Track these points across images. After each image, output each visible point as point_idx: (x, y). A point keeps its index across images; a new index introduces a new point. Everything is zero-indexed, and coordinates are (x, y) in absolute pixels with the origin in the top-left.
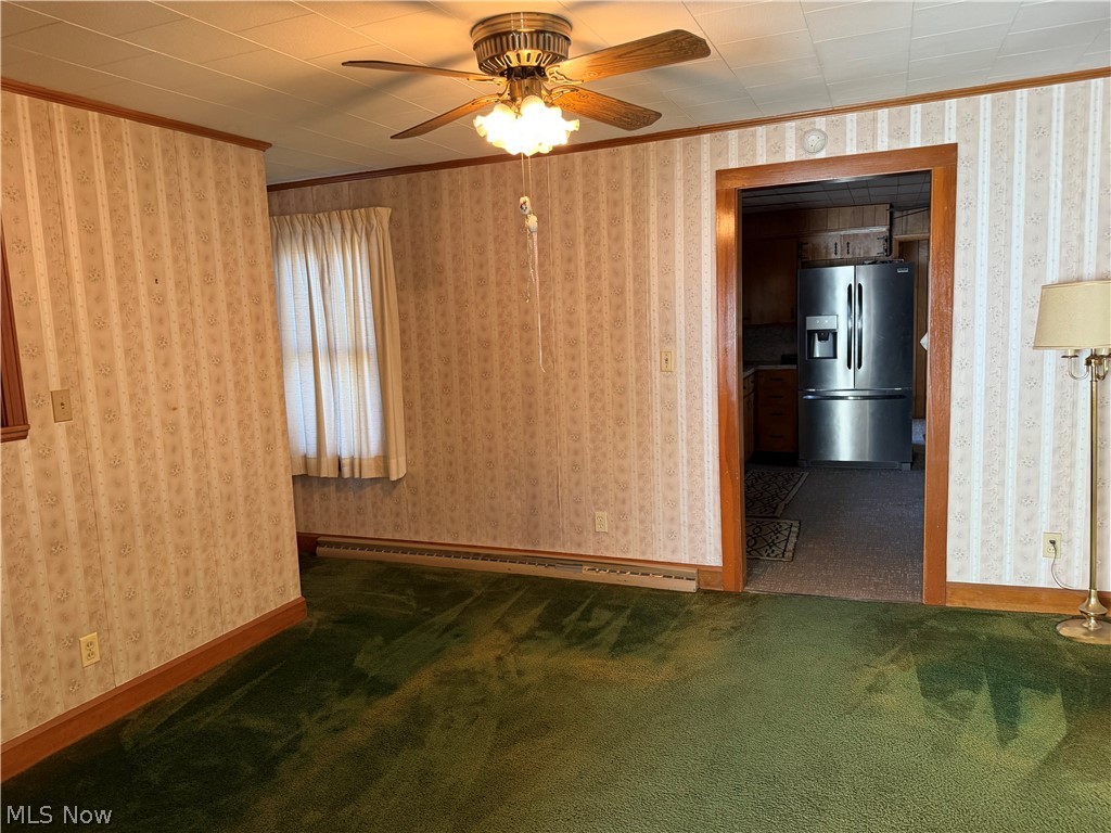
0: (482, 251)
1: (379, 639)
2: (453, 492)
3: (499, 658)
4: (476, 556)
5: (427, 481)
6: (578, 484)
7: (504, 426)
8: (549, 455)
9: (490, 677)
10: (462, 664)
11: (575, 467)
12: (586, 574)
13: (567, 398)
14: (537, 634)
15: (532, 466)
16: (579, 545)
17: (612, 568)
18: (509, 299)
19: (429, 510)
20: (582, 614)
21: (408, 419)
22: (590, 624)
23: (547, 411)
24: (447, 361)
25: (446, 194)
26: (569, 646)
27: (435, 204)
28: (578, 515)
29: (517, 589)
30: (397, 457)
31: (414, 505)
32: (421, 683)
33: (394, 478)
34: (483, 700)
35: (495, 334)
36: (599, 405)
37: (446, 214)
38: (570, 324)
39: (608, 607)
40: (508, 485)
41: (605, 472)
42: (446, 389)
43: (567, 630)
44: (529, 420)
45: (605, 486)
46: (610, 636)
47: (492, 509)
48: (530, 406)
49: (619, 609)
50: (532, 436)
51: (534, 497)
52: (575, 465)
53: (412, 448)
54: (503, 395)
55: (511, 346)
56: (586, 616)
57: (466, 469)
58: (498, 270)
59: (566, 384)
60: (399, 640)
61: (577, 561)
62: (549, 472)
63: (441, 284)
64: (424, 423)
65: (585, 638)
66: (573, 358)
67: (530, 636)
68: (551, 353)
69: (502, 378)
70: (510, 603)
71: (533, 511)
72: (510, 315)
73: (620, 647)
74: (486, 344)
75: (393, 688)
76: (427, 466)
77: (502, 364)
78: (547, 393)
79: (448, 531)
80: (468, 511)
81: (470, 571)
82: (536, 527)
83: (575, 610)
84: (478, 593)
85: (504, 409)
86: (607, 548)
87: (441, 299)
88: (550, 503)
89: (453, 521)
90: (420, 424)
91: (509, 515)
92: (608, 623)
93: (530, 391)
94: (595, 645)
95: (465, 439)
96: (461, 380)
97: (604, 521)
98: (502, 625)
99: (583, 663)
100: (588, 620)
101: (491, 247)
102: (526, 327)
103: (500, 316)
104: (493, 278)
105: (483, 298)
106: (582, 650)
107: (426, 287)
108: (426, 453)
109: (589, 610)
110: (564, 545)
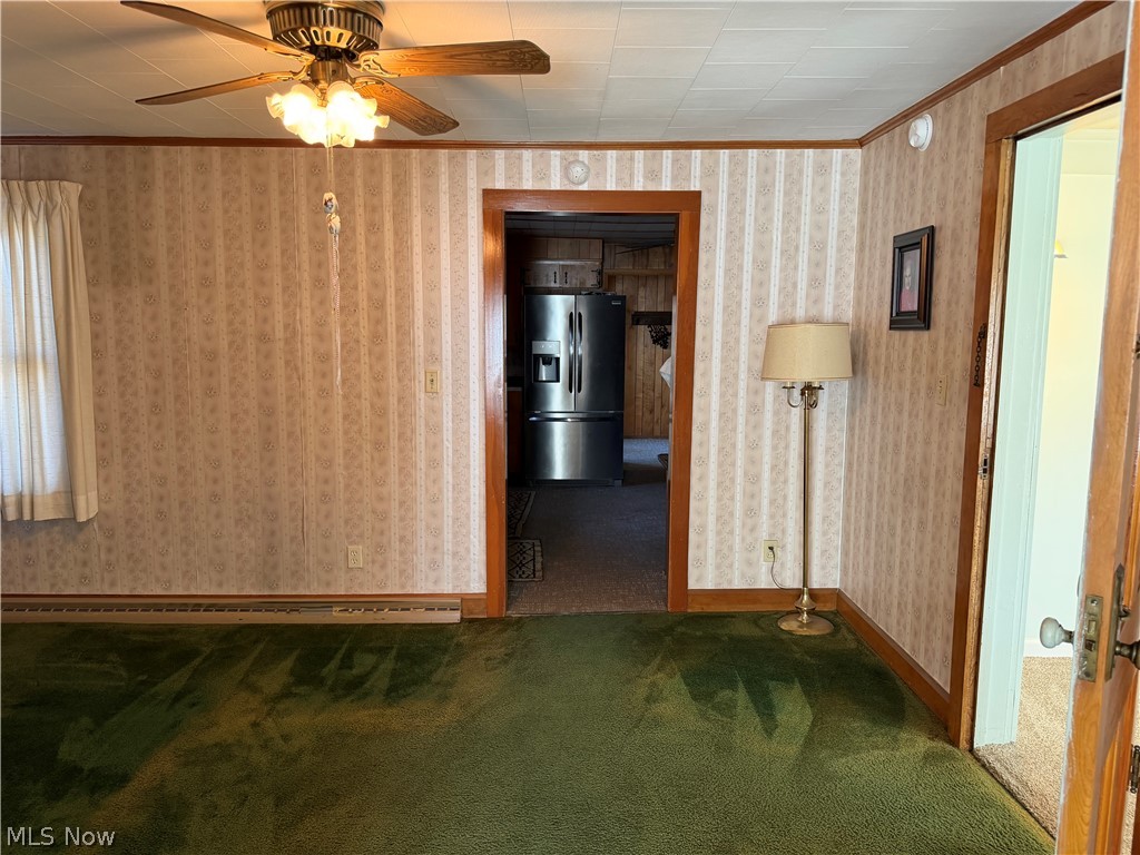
0: (208, 245)
1: (86, 721)
2: (164, 533)
3: (255, 725)
4: (196, 608)
5: (128, 522)
6: (327, 516)
7: (234, 453)
8: (292, 485)
9: (250, 748)
10: (209, 738)
11: (325, 498)
12: (337, 616)
13: (316, 420)
14: (294, 690)
15: (270, 498)
16: (328, 584)
17: (367, 606)
18: (243, 303)
19: (130, 556)
20: (342, 660)
21: (101, 445)
22: (354, 672)
23: (290, 434)
24: (158, 375)
25: (159, 175)
26: (336, 699)
27: (145, 185)
28: (327, 550)
29: (256, 642)
30: (87, 492)
31: (109, 550)
32: (161, 768)
33: (82, 518)
34: (249, 777)
35: (223, 344)
36: (355, 428)
37: (159, 198)
38: (321, 338)
39: (371, 651)
40: (238, 521)
41: (361, 501)
42: (156, 409)
43: (329, 683)
44: (268, 445)
45: (361, 518)
46: (381, 681)
47: (218, 551)
48: (269, 429)
49: (382, 651)
50: (271, 464)
51: (273, 533)
52: (324, 495)
53: (106, 480)
54: (234, 416)
55: (245, 359)
56: (347, 663)
57: (182, 504)
58: (228, 269)
59: (315, 404)
60: (115, 719)
61: (326, 602)
62: (292, 504)
63: (150, 281)
64: (125, 451)
65: (353, 688)
66: (324, 375)
67: (286, 694)
68: (296, 369)
69: (233, 396)
70: (251, 659)
71: (271, 549)
72: (243, 323)
73: (396, 691)
74: (212, 356)
75: (123, 780)
76: (128, 501)
77: (233, 380)
78: (290, 415)
79: (158, 580)
80: (185, 554)
81: (189, 626)
82: (275, 567)
83: (331, 658)
84: (207, 650)
85: (235, 432)
86: (361, 585)
87: (150, 299)
88: (293, 539)
89: (164, 568)
90: (118, 452)
91: (239, 556)
92: (375, 668)
93: (269, 412)
94: (366, 695)
95: (180, 469)
96: (177, 397)
97: (359, 554)
98: (246, 684)
99: (359, 716)
100: (351, 668)
101: (219, 241)
102: (264, 338)
103: (230, 323)
104: (221, 278)
105: (209, 301)
106: (352, 701)
107: (129, 284)
108: (127, 486)
109: (348, 656)
110: (309, 587)
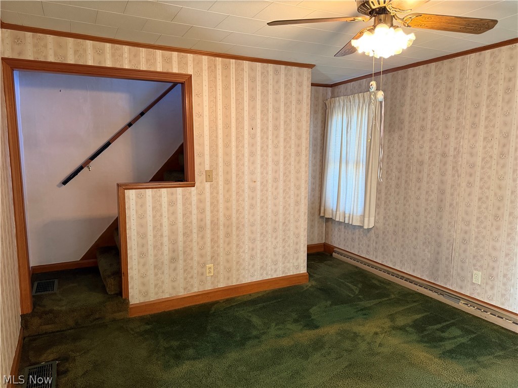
0: (425, 111)
1: (329, 303)
2: (395, 241)
3: (376, 333)
4: (402, 278)
5: (384, 232)
6: (465, 251)
7: (426, 210)
8: (449, 231)
9: (364, 340)
10: (357, 329)
11: (464, 241)
12: (461, 306)
13: (464, 199)
14: (408, 329)
15: (439, 235)
16: (461, 288)
17: (480, 307)
18: (437, 138)
19: (383, 247)
20: (442, 327)
21: (378, 199)
22: (443, 335)
23: (451, 205)
24: (400, 171)
25: (410, 81)
26: (419, 342)
27: (404, 87)
28: (462, 270)
29: (415, 302)
30: (369, 217)
31: (376, 243)
32: (330, 331)
33: (366, 227)
34: (351, 351)
35: (426, 157)
36: (484, 206)
37: (409, 92)
38: (472, 155)
39: (462, 329)
40: (424, 243)
41: (483, 247)
42: (398, 186)
43: (426, 333)
44: (440, 209)
45: (482, 257)
46: (449, 345)
47: (415, 255)
48: (442, 201)
49: (468, 332)
50: (441, 218)
51: (438, 253)
52: (464, 240)
53: (378, 214)
54: (427, 192)
55: (435, 165)
56: (443, 330)
57: (403, 230)
58: (432, 122)
59: (465, 190)
60: (337, 307)
61: (458, 297)
62: (448, 241)
63: (401, 129)
64: (385, 202)
65: (432, 341)
66: (471, 175)
67: (402, 329)
68: (457, 171)
69: (428, 183)
70: (405, 307)
71: (437, 261)
72: (436, 147)
73: (451, 354)
74: (421, 163)
75: (317, 327)
76: (384, 224)
77: (428, 175)
78: (452, 195)
79: (391, 261)
80: (402, 253)
81: (397, 284)
82: (437, 270)
83: (440, 323)
84: (393, 296)
85: (427, 200)
86: (478, 294)
87: (401, 137)
88: (447, 259)
89: (394, 256)
90: (383, 202)
91: (423, 260)
92: (455, 338)
93: (442, 192)
94: (435, 347)
95: (404, 214)
96: (406, 181)
97: (478, 277)
98: (392, 317)
99: (420, 353)
100: (443, 332)
101: (430, 108)
102: (444, 155)
103: (431, 148)
104: (429, 126)
105: (423, 137)
106: (425, 346)
107: (394, 131)
108: (384, 217)
109: (448, 327)
110: (452, 286)
